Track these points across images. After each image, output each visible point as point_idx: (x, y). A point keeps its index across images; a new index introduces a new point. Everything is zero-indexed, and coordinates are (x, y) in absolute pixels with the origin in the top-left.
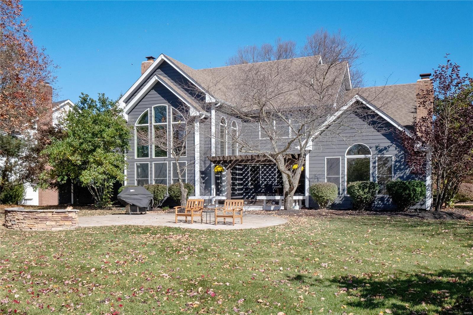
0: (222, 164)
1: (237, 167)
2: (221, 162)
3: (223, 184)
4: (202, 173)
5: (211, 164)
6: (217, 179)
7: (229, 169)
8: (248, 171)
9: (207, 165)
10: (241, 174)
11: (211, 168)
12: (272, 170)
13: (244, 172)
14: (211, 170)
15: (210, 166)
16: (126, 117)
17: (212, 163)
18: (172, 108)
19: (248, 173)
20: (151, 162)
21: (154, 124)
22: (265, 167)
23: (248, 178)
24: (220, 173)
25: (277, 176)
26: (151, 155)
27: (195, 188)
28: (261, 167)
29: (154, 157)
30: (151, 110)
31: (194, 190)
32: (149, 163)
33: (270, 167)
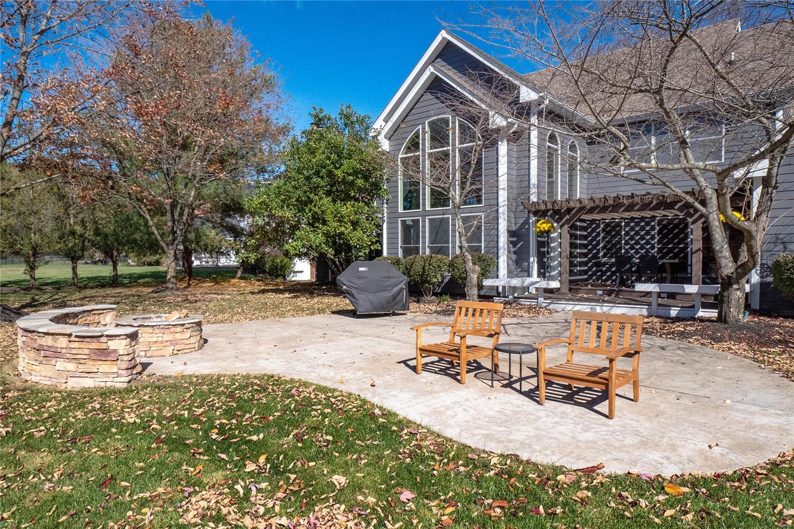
0: (552, 216)
1: (578, 224)
2: (549, 214)
3: (552, 255)
4: (511, 233)
5: (528, 218)
6: (540, 245)
7: (566, 226)
8: (598, 230)
9: (521, 221)
10: (585, 237)
11: (529, 226)
12: (648, 228)
13: (590, 234)
14: (529, 229)
15: (527, 222)
16: (385, 145)
17: (531, 215)
18: (459, 121)
19: (598, 234)
20: (424, 217)
21: (428, 151)
22: (632, 224)
23: (598, 244)
24: (545, 235)
25: (658, 241)
26: (424, 205)
27: (498, 263)
28: (623, 224)
29: (428, 208)
30: (424, 128)
31: (496, 267)
32: (420, 218)
33: (642, 224)
